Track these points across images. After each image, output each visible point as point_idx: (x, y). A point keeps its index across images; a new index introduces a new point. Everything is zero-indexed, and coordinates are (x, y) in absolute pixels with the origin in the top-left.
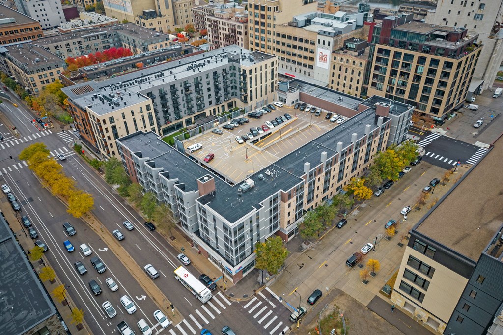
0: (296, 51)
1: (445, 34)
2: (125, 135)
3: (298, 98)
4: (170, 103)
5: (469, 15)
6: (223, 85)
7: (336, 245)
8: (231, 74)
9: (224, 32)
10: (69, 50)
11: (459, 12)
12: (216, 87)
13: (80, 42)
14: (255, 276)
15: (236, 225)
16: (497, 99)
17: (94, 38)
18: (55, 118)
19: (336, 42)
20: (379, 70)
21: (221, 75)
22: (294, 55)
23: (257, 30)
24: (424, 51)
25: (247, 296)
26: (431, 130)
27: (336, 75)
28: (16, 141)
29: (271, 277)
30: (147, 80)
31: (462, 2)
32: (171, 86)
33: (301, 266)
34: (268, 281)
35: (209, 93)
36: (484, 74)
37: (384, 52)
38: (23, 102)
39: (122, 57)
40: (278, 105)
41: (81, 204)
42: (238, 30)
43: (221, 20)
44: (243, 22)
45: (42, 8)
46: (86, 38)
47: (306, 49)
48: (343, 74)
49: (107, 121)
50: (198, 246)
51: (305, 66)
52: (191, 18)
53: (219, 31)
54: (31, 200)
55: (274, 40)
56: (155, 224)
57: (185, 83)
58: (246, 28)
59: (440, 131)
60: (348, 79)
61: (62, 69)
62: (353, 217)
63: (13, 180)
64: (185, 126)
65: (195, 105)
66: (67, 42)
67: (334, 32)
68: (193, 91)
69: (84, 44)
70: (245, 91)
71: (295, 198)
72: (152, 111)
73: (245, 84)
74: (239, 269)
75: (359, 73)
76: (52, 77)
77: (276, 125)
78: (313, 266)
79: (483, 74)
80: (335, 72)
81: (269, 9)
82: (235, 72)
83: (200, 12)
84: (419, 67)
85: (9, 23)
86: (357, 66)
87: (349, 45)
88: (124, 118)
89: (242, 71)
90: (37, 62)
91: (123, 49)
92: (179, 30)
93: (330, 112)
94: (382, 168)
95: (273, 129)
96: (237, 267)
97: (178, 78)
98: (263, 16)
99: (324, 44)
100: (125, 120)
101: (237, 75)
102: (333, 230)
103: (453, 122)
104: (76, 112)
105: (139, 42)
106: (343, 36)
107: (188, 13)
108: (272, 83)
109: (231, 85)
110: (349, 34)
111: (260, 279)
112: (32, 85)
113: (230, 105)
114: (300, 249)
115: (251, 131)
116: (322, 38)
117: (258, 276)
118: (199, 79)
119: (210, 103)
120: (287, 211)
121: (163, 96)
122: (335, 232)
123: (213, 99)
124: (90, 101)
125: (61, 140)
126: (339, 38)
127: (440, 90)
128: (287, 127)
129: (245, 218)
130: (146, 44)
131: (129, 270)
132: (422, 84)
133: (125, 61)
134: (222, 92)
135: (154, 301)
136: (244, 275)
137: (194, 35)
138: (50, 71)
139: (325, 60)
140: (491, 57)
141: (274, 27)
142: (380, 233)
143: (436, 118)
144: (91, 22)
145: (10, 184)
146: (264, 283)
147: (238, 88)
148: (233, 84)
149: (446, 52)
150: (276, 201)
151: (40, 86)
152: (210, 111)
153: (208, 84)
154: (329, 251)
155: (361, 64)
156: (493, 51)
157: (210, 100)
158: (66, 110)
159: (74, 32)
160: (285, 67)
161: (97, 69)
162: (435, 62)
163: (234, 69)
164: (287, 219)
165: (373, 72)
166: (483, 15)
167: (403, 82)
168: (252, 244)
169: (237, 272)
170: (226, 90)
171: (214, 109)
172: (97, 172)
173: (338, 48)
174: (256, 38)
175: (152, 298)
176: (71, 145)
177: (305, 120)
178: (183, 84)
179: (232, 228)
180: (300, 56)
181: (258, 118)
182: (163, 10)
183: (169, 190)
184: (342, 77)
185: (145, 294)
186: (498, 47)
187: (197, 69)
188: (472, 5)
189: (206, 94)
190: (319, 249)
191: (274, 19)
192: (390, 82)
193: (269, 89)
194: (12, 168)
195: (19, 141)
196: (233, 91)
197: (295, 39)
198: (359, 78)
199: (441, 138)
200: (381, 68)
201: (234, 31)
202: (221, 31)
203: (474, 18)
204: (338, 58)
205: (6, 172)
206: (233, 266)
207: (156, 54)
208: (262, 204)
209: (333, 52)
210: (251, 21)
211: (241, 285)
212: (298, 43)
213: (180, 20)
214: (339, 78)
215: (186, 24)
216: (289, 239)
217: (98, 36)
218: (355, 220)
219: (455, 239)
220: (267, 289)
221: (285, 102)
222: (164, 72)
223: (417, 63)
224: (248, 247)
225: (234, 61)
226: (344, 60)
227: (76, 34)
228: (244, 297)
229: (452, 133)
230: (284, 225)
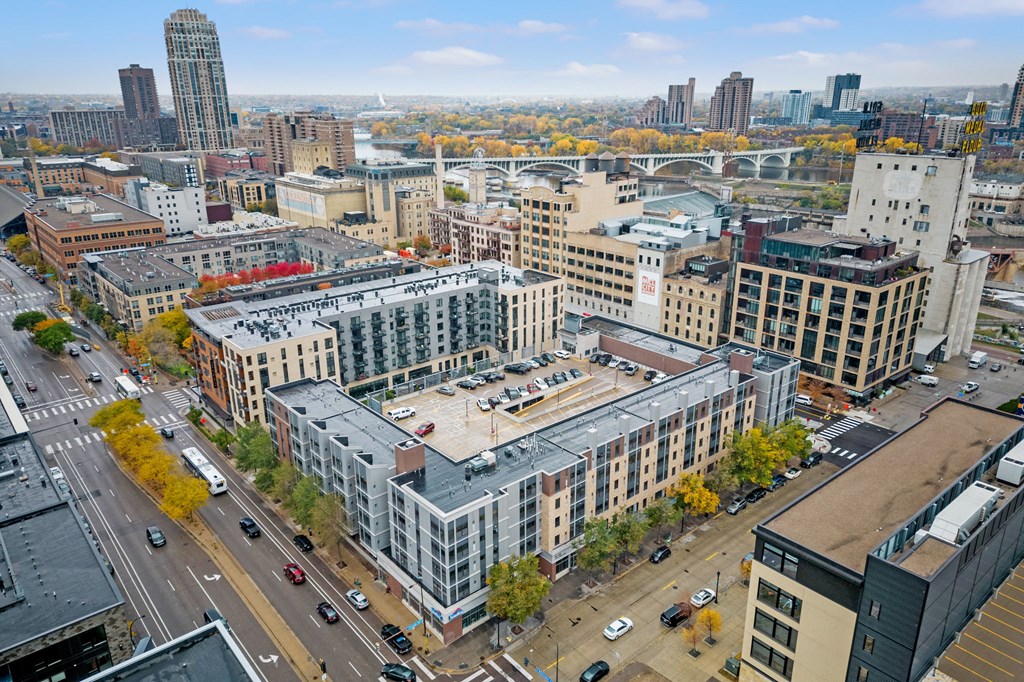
0: (603, 276)
1: (854, 247)
2: (282, 382)
3: (597, 345)
4: (368, 344)
5: (904, 223)
6: (465, 320)
7: (646, 589)
8: (483, 302)
9: (480, 245)
10: (207, 266)
11: (888, 219)
12: (454, 322)
13: (227, 253)
14: (485, 634)
15: (454, 518)
16: (977, 371)
17: (252, 248)
18: (163, 369)
19: (670, 261)
20: (745, 307)
21: (463, 303)
22: (599, 282)
23: (535, 242)
24: (820, 275)
25: (466, 666)
26: (845, 413)
27: (672, 317)
28: (87, 402)
29: (516, 636)
30: (332, 304)
31: (890, 202)
32: (373, 315)
33: (575, 621)
34: (509, 644)
35: (440, 333)
36: (947, 324)
37: (751, 276)
38: (111, 344)
39: (296, 274)
40: (560, 355)
41: (186, 495)
42: (503, 242)
43: (476, 226)
44: (513, 229)
45: (171, 201)
46: (240, 247)
47: (619, 273)
48: (685, 314)
49: (255, 360)
50: (386, 576)
51: (618, 300)
52: (427, 227)
53: (472, 244)
54: (97, 494)
55: (563, 257)
56: (314, 540)
57: (399, 312)
58: (517, 238)
59: (863, 416)
60: (694, 322)
61: (188, 291)
62: (684, 546)
63: (70, 462)
64: (391, 388)
65: (413, 351)
66: (205, 252)
67: (666, 243)
68: (412, 327)
69: (234, 257)
70: (505, 332)
71: (567, 491)
72: (335, 349)
73: (505, 320)
74: (456, 613)
75: (712, 312)
76: (171, 303)
77: (553, 385)
78: (598, 622)
79: (944, 324)
80: (669, 311)
81: (557, 207)
82: (489, 299)
83: (443, 217)
84: (814, 301)
85: (111, 221)
86: (707, 300)
87: (695, 267)
88: (284, 357)
89: (500, 297)
90: (149, 277)
91: (299, 266)
92: (404, 246)
93: (652, 370)
94: (740, 460)
95: (547, 391)
96: (452, 609)
97: (386, 301)
98: (546, 219)
99: (649, 263)
100: (285, 361)
101: (492, 305)
102: (643, 565)
103: (888, 401)
104: (204, 349)
105: (329, 255)
106: (684, 250)
107: (421, 219)
108: (555, 323)
109: (481, 322)
110: (694, 249)
111: (494, 639)
112: (133, 314)
113: (478, 357)
114: (578, 594)
115: (507, 391)
116: (646, 253)
117: (491, 634)
118: (424, 306)
119: (441, 349)
120: (553, 514)
121: (356, 332)
122: (646, 568)
123: (446, 343)
124: (230, 329)
125: (166, 402)
126: (676, 254)
127: (854, 342)
128: (573, 389)
129: (470, 509)
130: (341, 258)
131: (253, 612)
132: (822, 330)
133: (299, 280)
134: (463, 332)
135: (292, 666)
136: (466, 630)
137: (429, 253)
138: (169, 293)
139: (651, 291)
140: (953, 295)
141: (565, 236)
142: (732, 575)
143: (853, 393)
144: (251, 226)
145: (65, 468)
146: (501, 647)
147: (493, 328)
148: (484, 321)
149: (858, 276)
150: (533, 490)
151: (145, 316)
152: (440, 364)
153: (440, 316)
154: (632, 599)
155: (714, 296)
156: (956, 284)
157: (441, 344)
158: (184, 356)
159: (220, 238)
160: (583, 303)
161: (250, 289)
162: (840, 293)
163: (488, 296)
164: (553, 531)
165: (735, 310)
166: (928, 224)
167: (790, 327)
168: (483, 567)
169: (452, 618)
170: (470, 329)
171: (448, 362)
172: (221, 455)
173: (675, 271)
174: (534, 255)
175: (288, 660)
176: (184, 411)
177: (607, 380)
178: (394, 312)
179: (446, 522)
180: (609, 285)
181: (523, 373)
182: (379, 213)
183: (345, 467)
184: (683, 320)
185: (277, 652)
186: (963, 278)
187: (422, 291)
188: (907, 207)
189: (434, 333)
190: (614, 595)
191: (565, 223)
192: (767, 328)
193: (549, 332)
194: (73, 442)
195: (92, 402)
196: (485, 332)
197: (600, 255)
198: (712, 320)
199: (863, 426)
200: (749, 303)
201: (496, 243)
202: (475, 244)
203: (915, 229)
204: (675, 287)
205: (60, 448)
206: (445, 606)
207: (356, 271)
208: (505, 490)
209: (666, 276)
210: (526, 227)
211: (457, 647)
212: (605, 263)
213: (408, 230)
214: (678, 321)
215: (416, 235)
216: (558, 576)
217: (260, 245)
218: (687, 550)
219: (832, 543)
220: (506, 656)
221: (574, 351)
222: (365, 294)
223: (810, 294)
224: (474, 572)
225: (489, 282)
226: (686, 289)
227: (223, 241)
228: (461, 667)
229: (884, 420)
230: (547, 545)
